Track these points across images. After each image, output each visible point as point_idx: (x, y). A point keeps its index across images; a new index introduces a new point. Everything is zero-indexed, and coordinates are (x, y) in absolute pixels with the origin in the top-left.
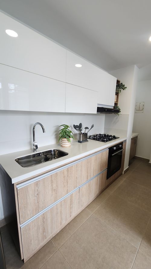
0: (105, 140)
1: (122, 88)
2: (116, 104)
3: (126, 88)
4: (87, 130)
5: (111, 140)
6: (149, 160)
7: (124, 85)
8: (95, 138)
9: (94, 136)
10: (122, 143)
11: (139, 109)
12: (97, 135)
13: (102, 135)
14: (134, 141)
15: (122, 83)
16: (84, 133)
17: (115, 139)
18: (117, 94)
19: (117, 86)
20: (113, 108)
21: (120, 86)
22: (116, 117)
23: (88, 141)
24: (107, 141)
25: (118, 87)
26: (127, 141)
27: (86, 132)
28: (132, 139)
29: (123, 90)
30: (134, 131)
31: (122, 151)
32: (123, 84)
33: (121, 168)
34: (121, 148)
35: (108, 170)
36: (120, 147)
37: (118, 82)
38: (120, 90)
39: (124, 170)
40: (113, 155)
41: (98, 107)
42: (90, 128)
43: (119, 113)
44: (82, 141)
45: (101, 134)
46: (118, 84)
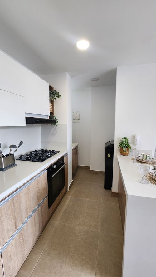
0: (42, 159)
1: (57, 96)
2: (52, 113)
3: (61, 96)
4: (14, 149)
5: (50, 156)
6: (90, 167)
7: (58, 93)
8: (28, 158)
9: (27, 155)
10: (62, 158)
11: (76, 119)
12: (31, 152)
13: (39, 151)
14: (75, 151)
15: (55, 91)
16: (7, 155)
17: (55, 154)
18: (52, 102)
19: (50, 93)
20: (48, 118)
21: (53, 94)
22: (54, 128)
23: (16, 165)
24: (44, 160)
25: (52, 95)
26: (68, 154)
27: (12, 153)
28: (73, 150)
29: (58, 98)
30: (74, 141)
31: (64, 166)
32: (57, 91)
33: (65, 186)
34: (63, 164)
35: (48, 196)
36: (60, 163)
37: (51, 88)
38: (54, 97)
39: (69, 186)
40: (53, 176)
41: (26, 117)
42: (17, 146)
43: (56, 124)
44: (5, 168)
45: (38, 149)
46: (52, 91)
